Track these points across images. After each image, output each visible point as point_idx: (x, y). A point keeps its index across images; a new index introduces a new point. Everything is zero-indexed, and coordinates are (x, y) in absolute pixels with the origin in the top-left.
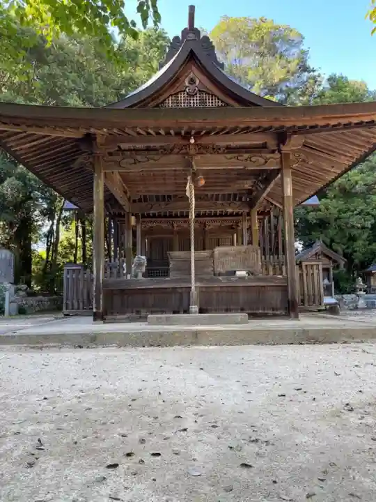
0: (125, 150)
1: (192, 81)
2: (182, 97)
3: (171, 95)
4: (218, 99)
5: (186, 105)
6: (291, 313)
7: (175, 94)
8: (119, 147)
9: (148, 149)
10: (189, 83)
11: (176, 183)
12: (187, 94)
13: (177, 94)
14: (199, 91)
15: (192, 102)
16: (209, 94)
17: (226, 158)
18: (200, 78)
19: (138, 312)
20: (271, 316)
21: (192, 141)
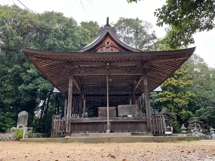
0: (82, 68)
1: (108, 43)
2: (104, 48)
3: (100, 48)
4: (118, 49)
5: (106, 51)
6: (149, 133)
7: (101, 47)
8: (80, 66)
9: (91, 67)
10: (107, 43)
11: (101, 81)
12: (106, 47)
13: (102, 47)
14: (111, 46)
15: (108, 50)
16: (114, 47)
17: (121, 70)
18: (111, 42)
19: (85, 132)
20: (141, 134)
21: (108, 64)
